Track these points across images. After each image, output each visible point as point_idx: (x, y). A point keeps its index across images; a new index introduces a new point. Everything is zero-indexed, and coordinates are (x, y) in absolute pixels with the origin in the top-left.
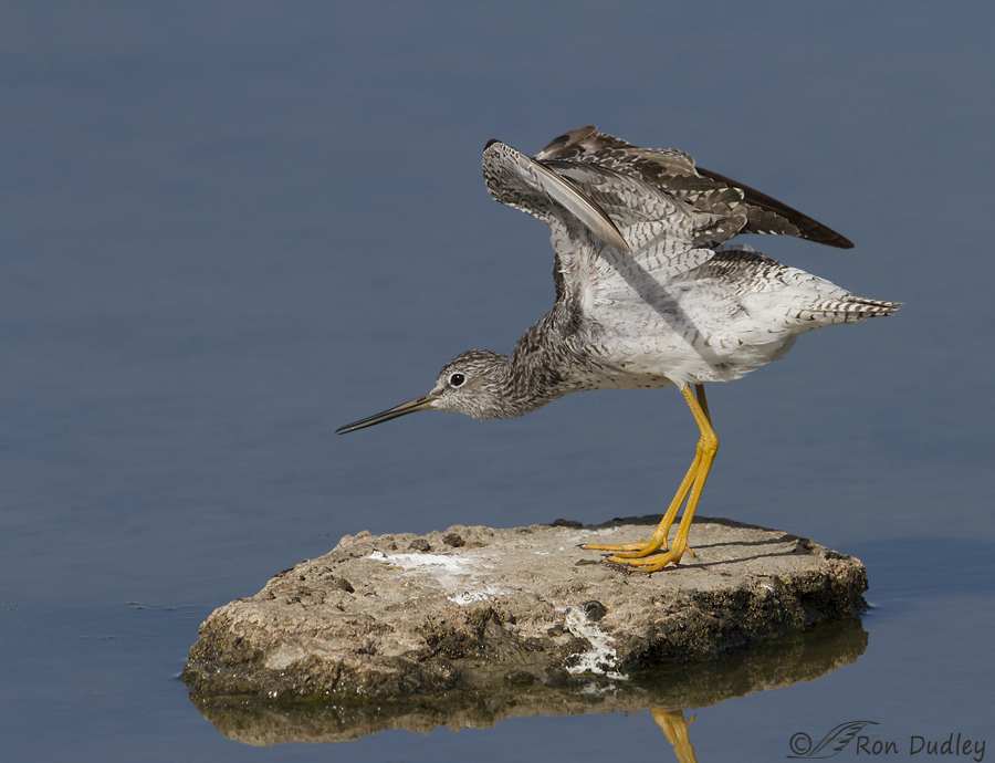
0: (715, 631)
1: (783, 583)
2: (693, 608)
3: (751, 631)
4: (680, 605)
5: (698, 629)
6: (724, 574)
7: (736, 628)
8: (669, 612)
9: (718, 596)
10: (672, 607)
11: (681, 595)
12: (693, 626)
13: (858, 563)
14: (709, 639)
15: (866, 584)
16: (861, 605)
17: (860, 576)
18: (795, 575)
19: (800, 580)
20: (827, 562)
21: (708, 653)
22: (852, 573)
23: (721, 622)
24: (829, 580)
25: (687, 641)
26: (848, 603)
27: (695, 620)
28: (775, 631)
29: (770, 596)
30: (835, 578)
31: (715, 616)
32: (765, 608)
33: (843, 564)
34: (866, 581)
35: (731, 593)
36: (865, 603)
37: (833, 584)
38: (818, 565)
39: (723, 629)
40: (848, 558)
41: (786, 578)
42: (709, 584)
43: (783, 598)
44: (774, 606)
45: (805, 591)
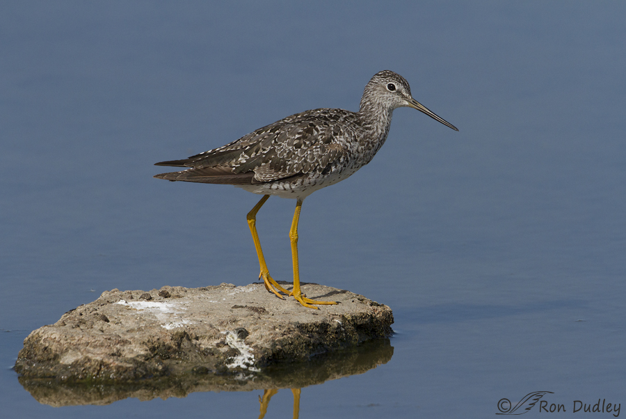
0: (309, 345)
1: (346, 319)
2: (297, 332)
3: (329, 345)
4: (289, 331)
5: (299, 344)
6: (314, 314)
7: (321, 343)
8: (283, 335)
9: (311, 326)
10: (285, 331)
11: (290, 325)
12: (296, 342)
13: (388, 309)
14: (306, 349)
15: (393, 320)
16: (390, 332)
17: (389, 316)
18: (354, 315)
19: (356, 317)
20: (371, 307)
21: (305, 357)
22: (385, 314)
23: (312, 341)
24: (372, 317)
25: (293, 350)
26: (382, 331)
27: (297, 339)
28: (342, 345)
29: (339, 326)
30: (375, 316)
31: (309, 337)
32: (336, 333)
33: (380, 309)
34: (393, 318)
35: (318, 324)
36: (392, 331)
37: (374, 320)
38: (366, 309)
39: (313, 344)
40: (383, 305)
41: (348, 316)
42: (306, 319)
43: (346, 327)
44: (342, 332)
45: (358, 323)
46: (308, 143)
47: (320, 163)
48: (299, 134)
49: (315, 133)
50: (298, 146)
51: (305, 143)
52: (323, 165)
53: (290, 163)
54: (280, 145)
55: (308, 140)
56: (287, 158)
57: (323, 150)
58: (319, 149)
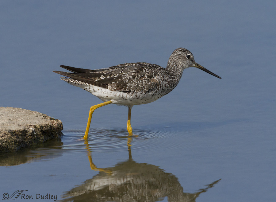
0: (16, 143)
1: (37, 128)
2: (9, 135)
3: (27, 142)
4: (5, 134)
5: (11, 142)
6: (19, 125)
7: (23, 141)
8: (2, 137)
9: (17, 132)
10: (3, 135)
11: (6, 131)
12: (9, 141)
13: (60, 121)
14: (14, 145)
15: (63, 128)
16: (61, 134)
17: (61, 126)
18: (41, 125)
19: (42, 127)
20: (50, 121)
21: (14, 149)
22: (58, 124)
23: (18, 140)
24: (51, 127)
25: (8, 145)
26: (57, 134)
27: (10, 139)
28: (34, 142)
29: (33, 131)
30: (53, 126)
31: (16, 138)
32: (31, 135)
33: (55, 122)
34: (63, 127)
35: (21, 131)
36: (62, 134)
37: (52, 128)
38: (48, 122)
39: (19, 142)
40: (57, 120)
41: (38, 126)
42: (14, 128)
43: (37, 132)
44: (34, 135)
45: (44, 130)
46: (139, 75)
47: (146, 88)
48: (135, 70)
49: (144, 71)
50: (134, 76)
51: (138, 76)
52: (147, 89)
53: (129, 85)
54: (124, 74)
55: (140, 74)
56: (128, 82)
57: (148, 82)
58: (146, 80)
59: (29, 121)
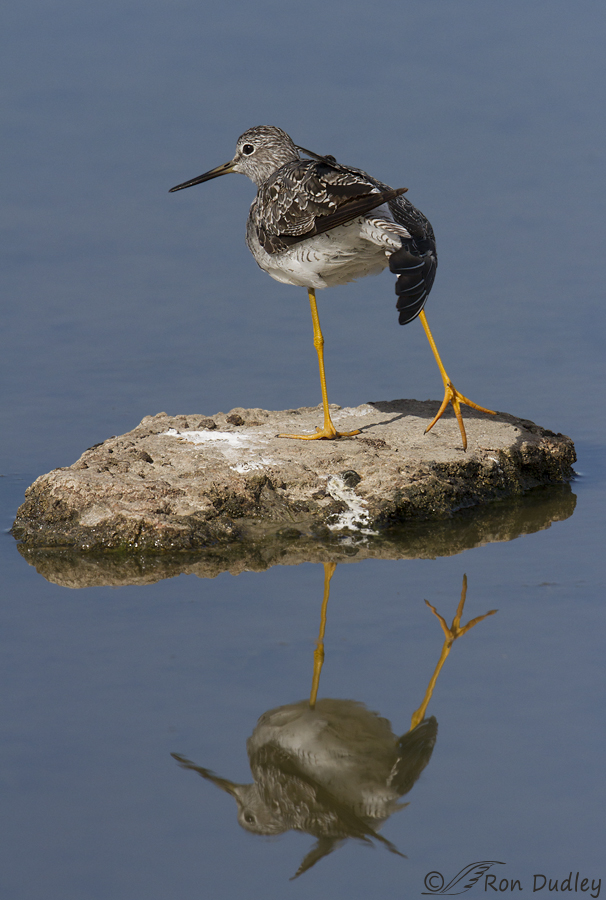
0: (450, 496)
1: (506, 456)
2: (432, 476)
3: (480, 496)
4: (421, 474)
5: (436, 494)
6: (457, 449)
7: (467, 493)
8: (412, 480)
9: (453, 467)
10: (414, 475)
11: (422, 465)
12: (432, 492)
13: (568, 439)
14: (445, 502)
15: (574, 457)
16: (570, 474)
17: (569, 451)
18: (516, 450)
19: (520, 453)
20: (542, 439)
21: (444, 513)
22: (563, 448)
23: (455, 489)
24: (544, 454)
25: (427, 504)
26: (560, 473)
27: (433, 486)
28: (499, 495)
29: (495, 467)
30: (549, 452)
31: (450, 483)
32: (491, 477)
34: (575, 455)
35: (463, 464)
36: (574, 473)
37: (548, 457)
39: (457, 494)
41: (509, 452)
42: (445, 456)
43: (506, 468)
44: (499, 475)
45: (525, 462)
59: (486, 438)
